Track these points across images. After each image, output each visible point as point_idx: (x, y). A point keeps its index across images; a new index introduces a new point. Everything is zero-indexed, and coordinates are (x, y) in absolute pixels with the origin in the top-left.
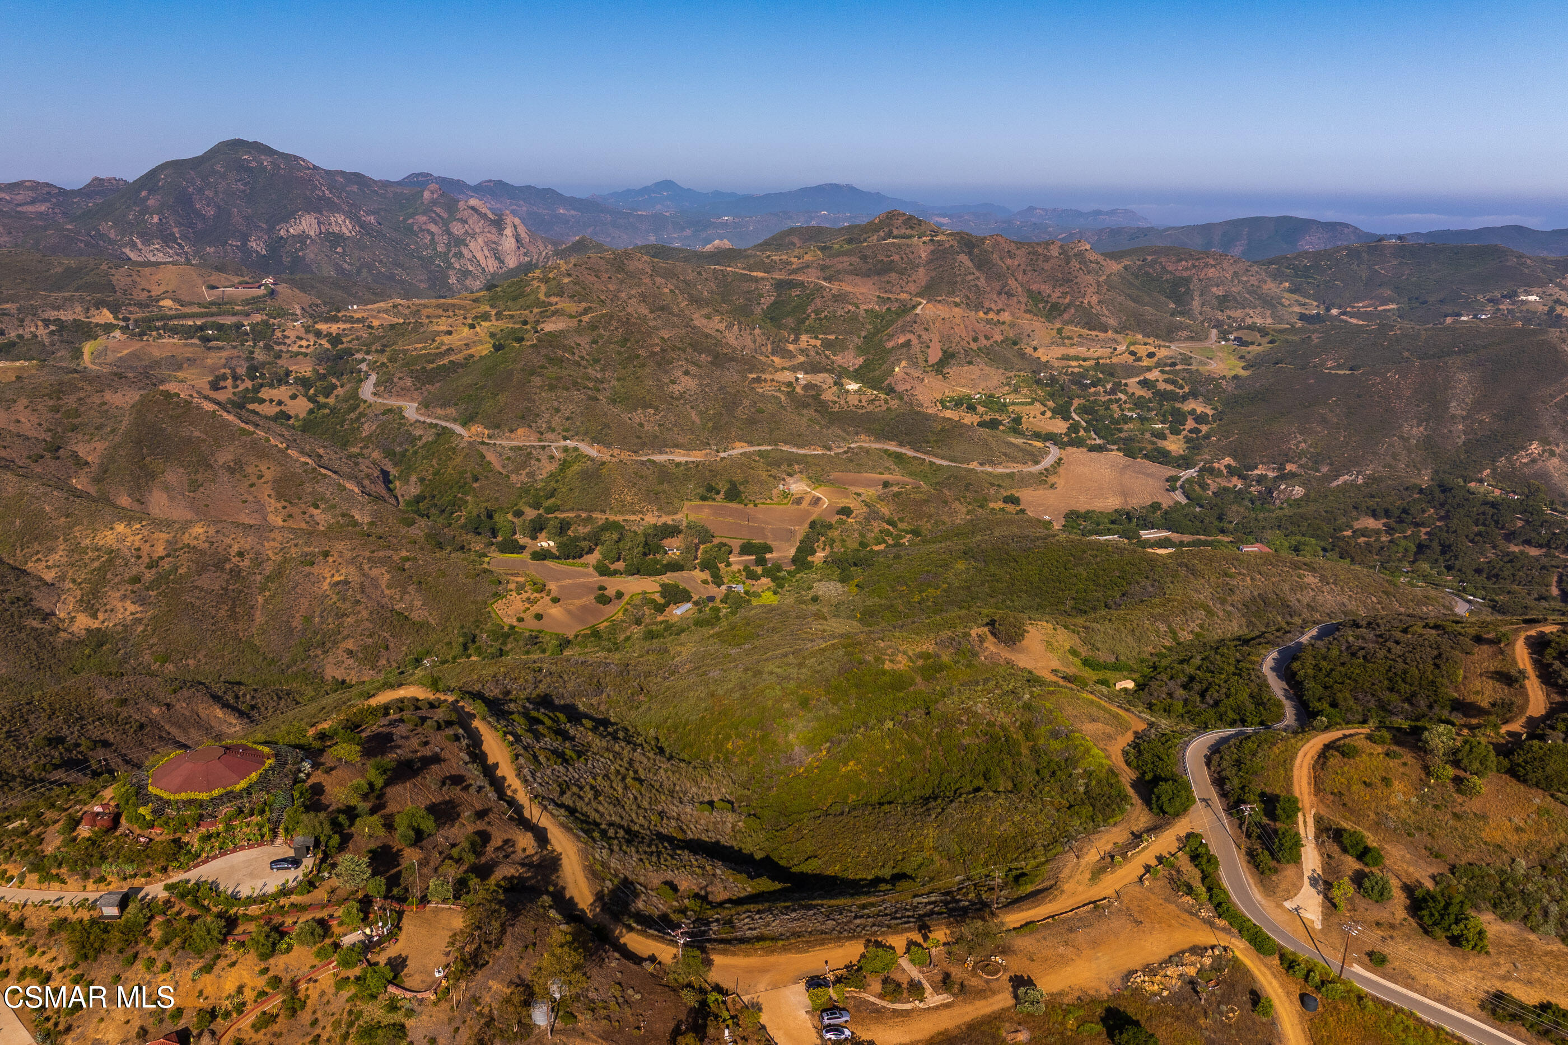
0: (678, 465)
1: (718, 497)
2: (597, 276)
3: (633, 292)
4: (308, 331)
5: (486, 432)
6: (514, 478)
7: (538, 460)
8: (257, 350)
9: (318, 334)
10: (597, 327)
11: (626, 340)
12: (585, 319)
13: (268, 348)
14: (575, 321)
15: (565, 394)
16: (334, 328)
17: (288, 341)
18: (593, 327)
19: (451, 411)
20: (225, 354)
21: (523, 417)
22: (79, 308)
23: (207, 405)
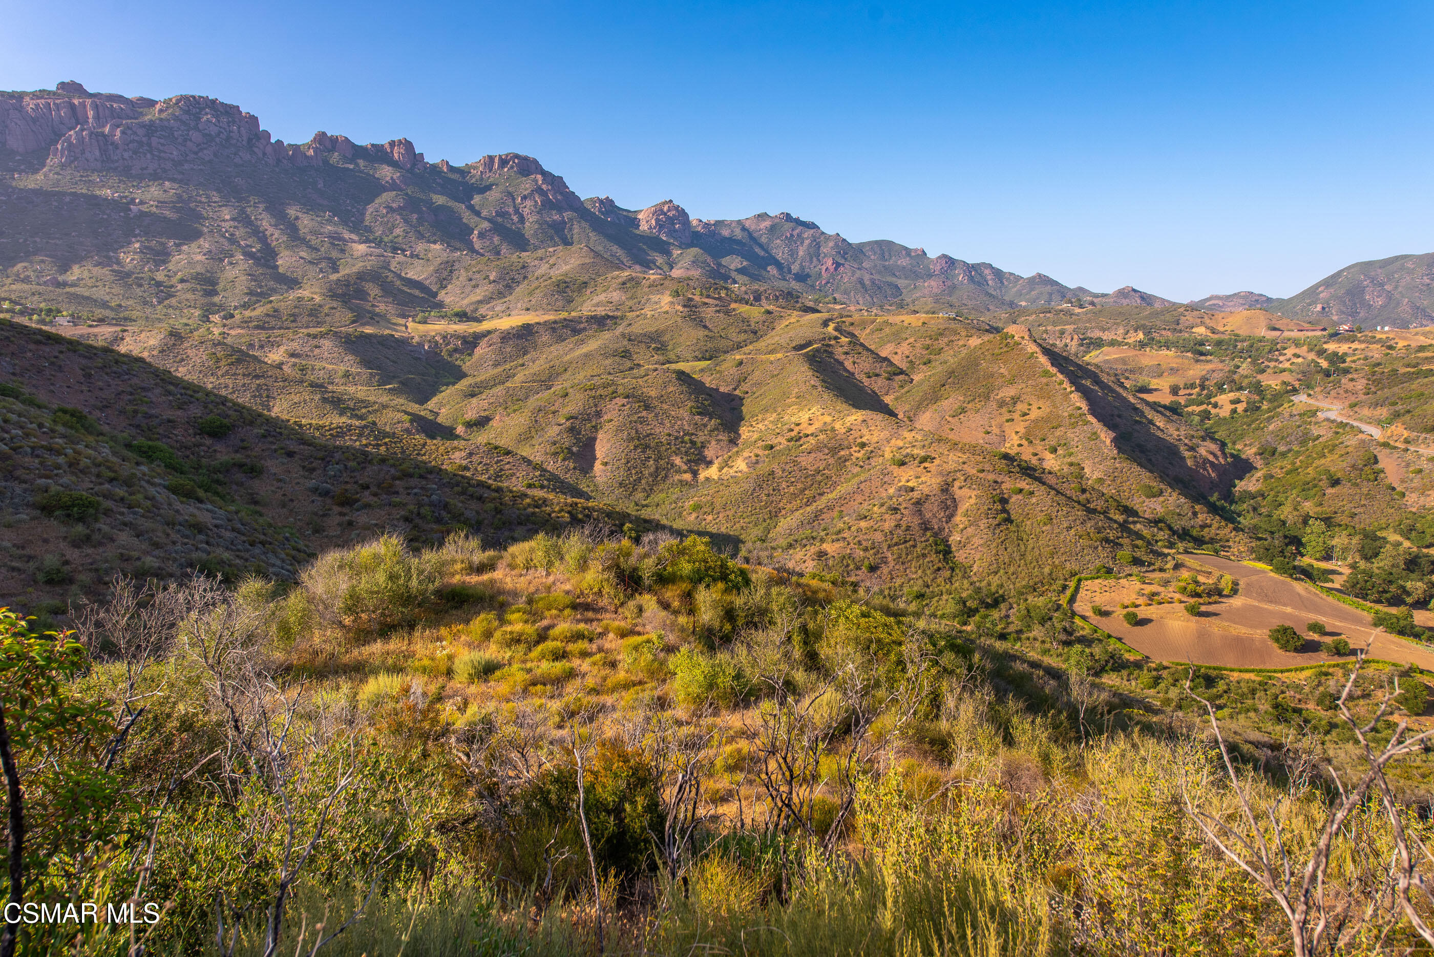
4: (1311, 350)
5: (1406, 434)
6: (1413, 498)
8: (1244, 365)
9: (1321, 353)
13: (1254, 363)
16: (1343, 348)
17: (1281, 358)
19: (1383, 412)
22: (1121, 331)
23: (1032, 348)
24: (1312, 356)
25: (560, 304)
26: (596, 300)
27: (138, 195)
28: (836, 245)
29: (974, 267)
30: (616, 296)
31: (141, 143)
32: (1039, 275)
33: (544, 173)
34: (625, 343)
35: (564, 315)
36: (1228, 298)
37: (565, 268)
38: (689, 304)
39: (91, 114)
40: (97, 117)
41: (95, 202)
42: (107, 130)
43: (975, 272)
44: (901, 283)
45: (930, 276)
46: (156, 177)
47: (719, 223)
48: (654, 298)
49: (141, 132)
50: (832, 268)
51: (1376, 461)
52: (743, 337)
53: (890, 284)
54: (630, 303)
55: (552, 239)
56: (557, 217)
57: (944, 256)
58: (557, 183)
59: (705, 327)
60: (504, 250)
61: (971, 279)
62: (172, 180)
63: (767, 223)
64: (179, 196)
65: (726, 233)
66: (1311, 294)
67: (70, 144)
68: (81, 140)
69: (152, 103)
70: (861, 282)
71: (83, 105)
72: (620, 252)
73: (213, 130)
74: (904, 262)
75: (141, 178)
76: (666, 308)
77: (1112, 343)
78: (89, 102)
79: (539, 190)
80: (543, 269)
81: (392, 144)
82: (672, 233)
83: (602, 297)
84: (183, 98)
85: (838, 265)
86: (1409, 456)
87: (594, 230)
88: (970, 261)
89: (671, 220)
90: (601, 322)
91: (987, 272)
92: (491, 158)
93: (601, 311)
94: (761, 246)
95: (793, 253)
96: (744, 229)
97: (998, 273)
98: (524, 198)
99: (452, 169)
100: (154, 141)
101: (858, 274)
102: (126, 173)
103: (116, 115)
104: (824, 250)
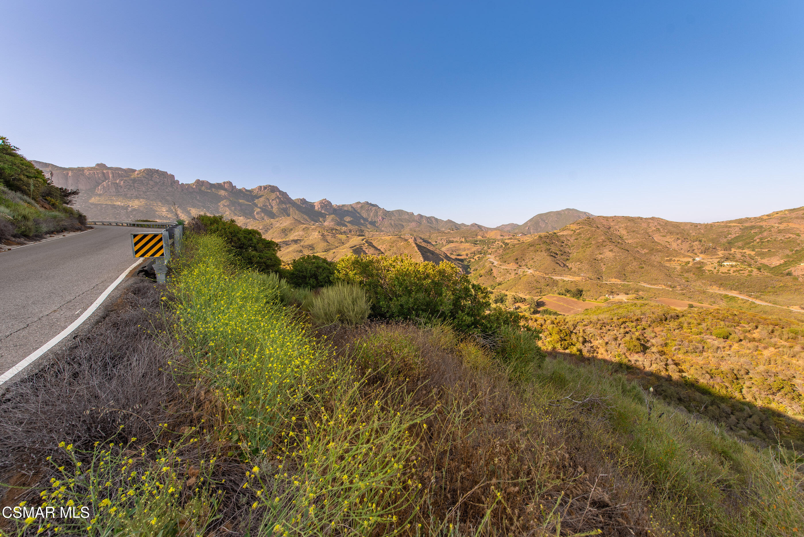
0: (564, 281)
1: (568, 295)
2: (607, 220)
3: (622, 226)
5: (500, 264)
6: (498, 279)
7: (510, 274)
10: (581, 234)
11: (590, 238)
12: (578, 231)
13: (488, 246)
14: (573, 232)
15: (540, 253)
18: (579, 234)
20: (477, 248)
21: (517, 259)
22: (459, 238)
23: (414, 245)
24: (502, 244)
25: (283, 236)
26: (295, 234)
27: (131, 204)
28: (383, 212)
29: (429, 218)
30: (301, 233)
31: (131, 186)
32: (449, 220)
33: (280, 191)
34: (301, 248)
35: (284, 240)
36: (507, 225)
37: (285, 224)
38: (323, 235)
39: (111, 176)
40: (113, 177)
41: (114, 207)
42: (118, 181)
43: (430, 220)
44: (404, 224)
45: (414, 221)
46: (137, 197)
47: (343, 206)
48: (313, 233)
49: (131, 182)
50: (381, 220)
51: (492, 270)
52: (339, 244)
53: (400, 224)
54: (306, 235)
55: (283, 213)
56: (284, 206)
57: (419, 215)
58: (284, 195)
59: (328, 242)
60: (265, 218)
61: (428, 222)
62: (144, 198)
63: (360, 205)
64: (146, 204)
65: (346, 209)
66: (526, 223)
67: (104, 187)
68: (108, 186)
69: (134, 171)
70: (391, 224)
71: (108, 173)
72: (306, 217)
73: (158, 180)
74: (406, 217)
75: (131, 198)
76: (316, 237)
77: (456, 242)
78: (110, 171)
79: (278, 197)
80: (278, 225)
81: (224, 183)
82: (326, 210)
83: (297, 234)
84: (146, 169)
85: (383, 219)
86: (499, 269)
87: (297, 210)
88: (428, 216)
89: (326, 206)
90: (296, 241)
91: (433, 219)
92: (261, 187)
93: (296, 238)
94: (358, 213)
95: (369, 215)
96: (352, 207)
97: (436, 220)
98: (273, 200)
99: (247, 191)
100: (136, 185)
101: (390, 221)
102: (125, 196)
103: (120, 176)
104: (379, 214)
